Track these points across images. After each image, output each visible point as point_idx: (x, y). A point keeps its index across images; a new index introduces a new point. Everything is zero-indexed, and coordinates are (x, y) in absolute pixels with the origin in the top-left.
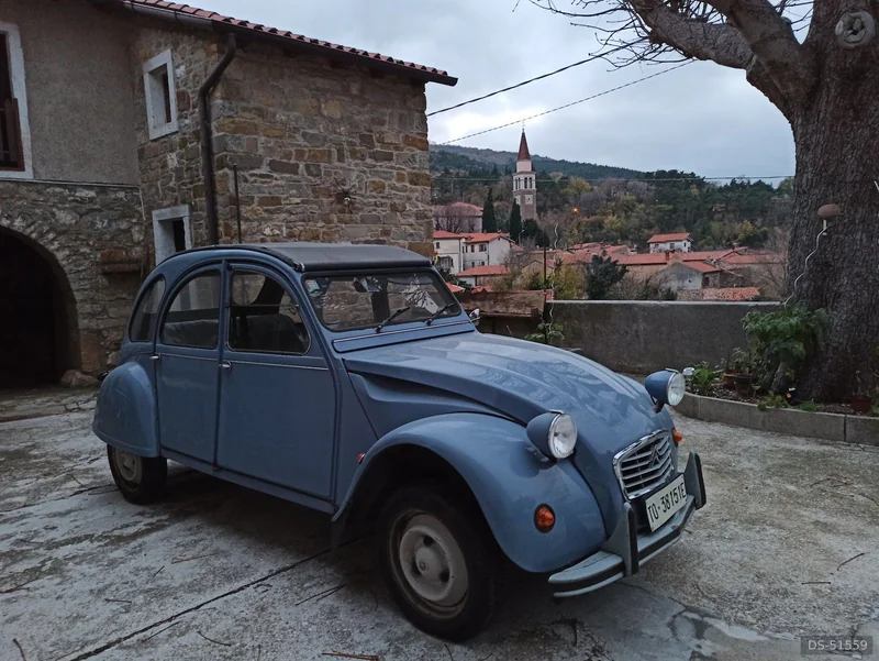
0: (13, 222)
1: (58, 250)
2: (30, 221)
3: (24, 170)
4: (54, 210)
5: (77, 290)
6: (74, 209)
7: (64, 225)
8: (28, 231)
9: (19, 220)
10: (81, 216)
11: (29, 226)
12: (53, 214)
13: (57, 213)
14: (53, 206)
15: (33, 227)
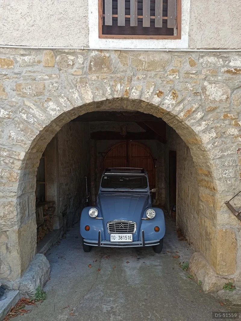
0: (164, 99)
1: (204, 131)
2: (180, 98)
3: (179, 37)
4: (206, 83)
5: (220, 179)
6: (226, 82)
7: (215, 101)
8: (177, 109)
9: (170, 97)
10: (233, 90)
11: (179, 104)
12: (204, 89)
13: (209, 87)
14: (205, 79)
15: (181, 106)
